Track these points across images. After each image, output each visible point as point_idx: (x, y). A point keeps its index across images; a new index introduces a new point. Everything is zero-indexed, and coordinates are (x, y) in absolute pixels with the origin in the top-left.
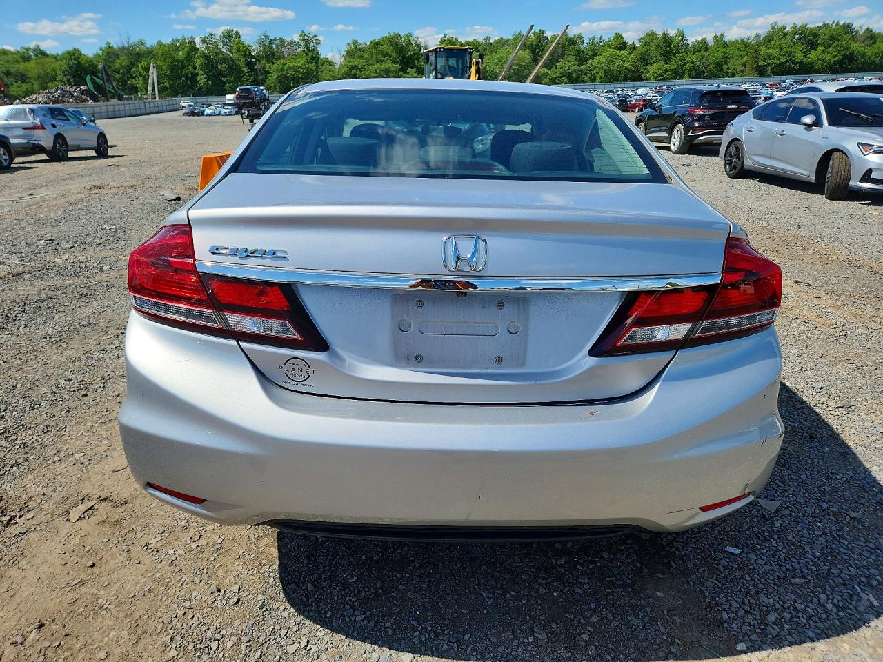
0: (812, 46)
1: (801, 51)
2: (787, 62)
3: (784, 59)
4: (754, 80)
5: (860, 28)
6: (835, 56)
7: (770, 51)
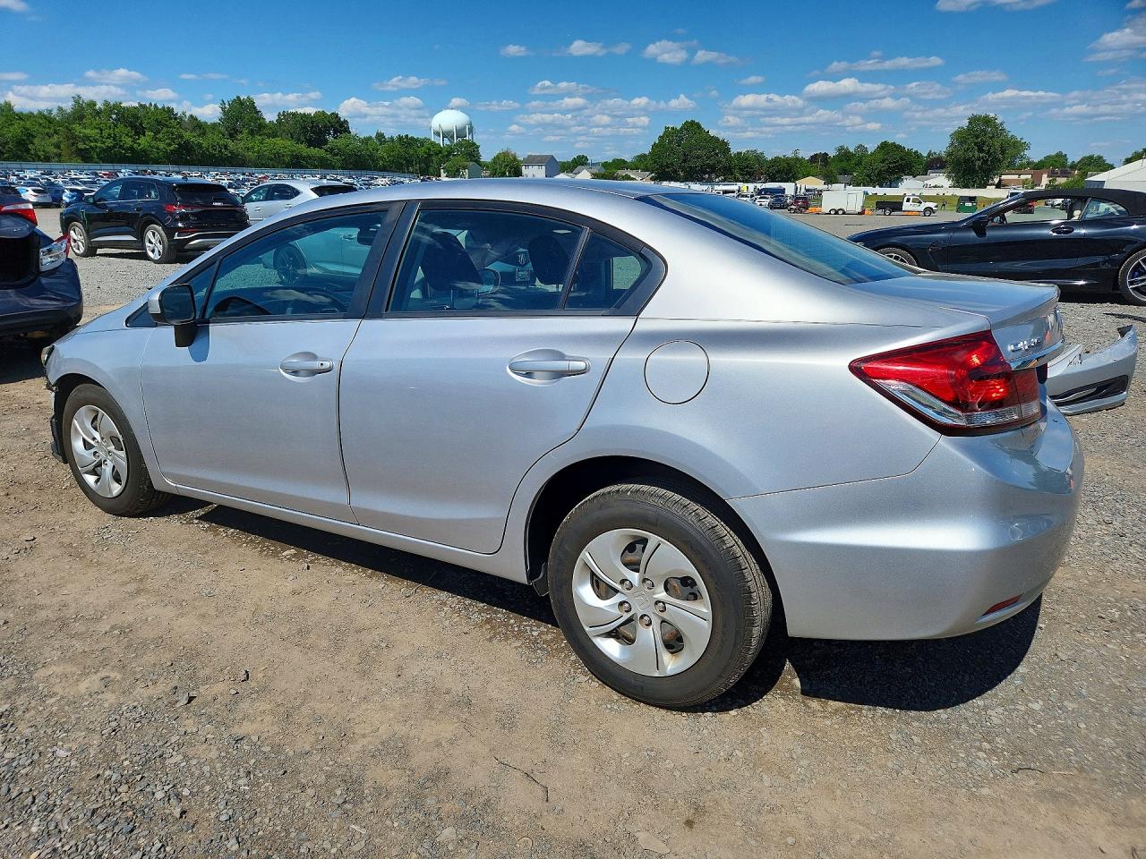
0: (139, 131)
1: (127, 135)
2: (114, 146)
3: (109, 143)
4: (80, 167)
5: (183, 114)
6: (170, 145)
7: (87, 131)
